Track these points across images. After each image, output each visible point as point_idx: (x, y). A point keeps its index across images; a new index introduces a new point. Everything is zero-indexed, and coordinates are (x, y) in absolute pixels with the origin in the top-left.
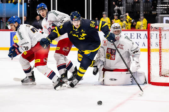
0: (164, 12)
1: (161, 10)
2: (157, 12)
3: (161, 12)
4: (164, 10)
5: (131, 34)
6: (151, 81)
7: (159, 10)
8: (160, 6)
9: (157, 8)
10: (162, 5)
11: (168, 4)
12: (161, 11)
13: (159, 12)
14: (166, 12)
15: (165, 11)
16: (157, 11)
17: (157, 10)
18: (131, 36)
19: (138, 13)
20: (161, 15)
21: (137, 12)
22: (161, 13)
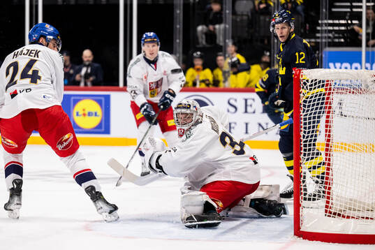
0: (337, 40)
1: (331, 35)
2: (319, 40)
3: (330, 40)
4: (336, 35)
5: (246, 100)
6: (303, 229)
7: (324, 35)
8: (326, 25)
9: (319, 28)
10: (331, 22)
11: (347, 18)
12: (329, 37)
13: (324, 40)
14: (342, 40)
15: (339, 38)
16: (318, 38)
17: (318, 35)
18: (246, 105)
19: (266, 42)
20: (328, 49)
21: (262, 41)
22: (329, 42)
